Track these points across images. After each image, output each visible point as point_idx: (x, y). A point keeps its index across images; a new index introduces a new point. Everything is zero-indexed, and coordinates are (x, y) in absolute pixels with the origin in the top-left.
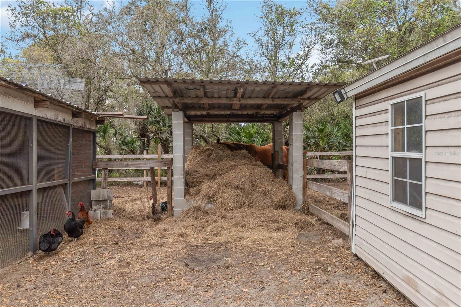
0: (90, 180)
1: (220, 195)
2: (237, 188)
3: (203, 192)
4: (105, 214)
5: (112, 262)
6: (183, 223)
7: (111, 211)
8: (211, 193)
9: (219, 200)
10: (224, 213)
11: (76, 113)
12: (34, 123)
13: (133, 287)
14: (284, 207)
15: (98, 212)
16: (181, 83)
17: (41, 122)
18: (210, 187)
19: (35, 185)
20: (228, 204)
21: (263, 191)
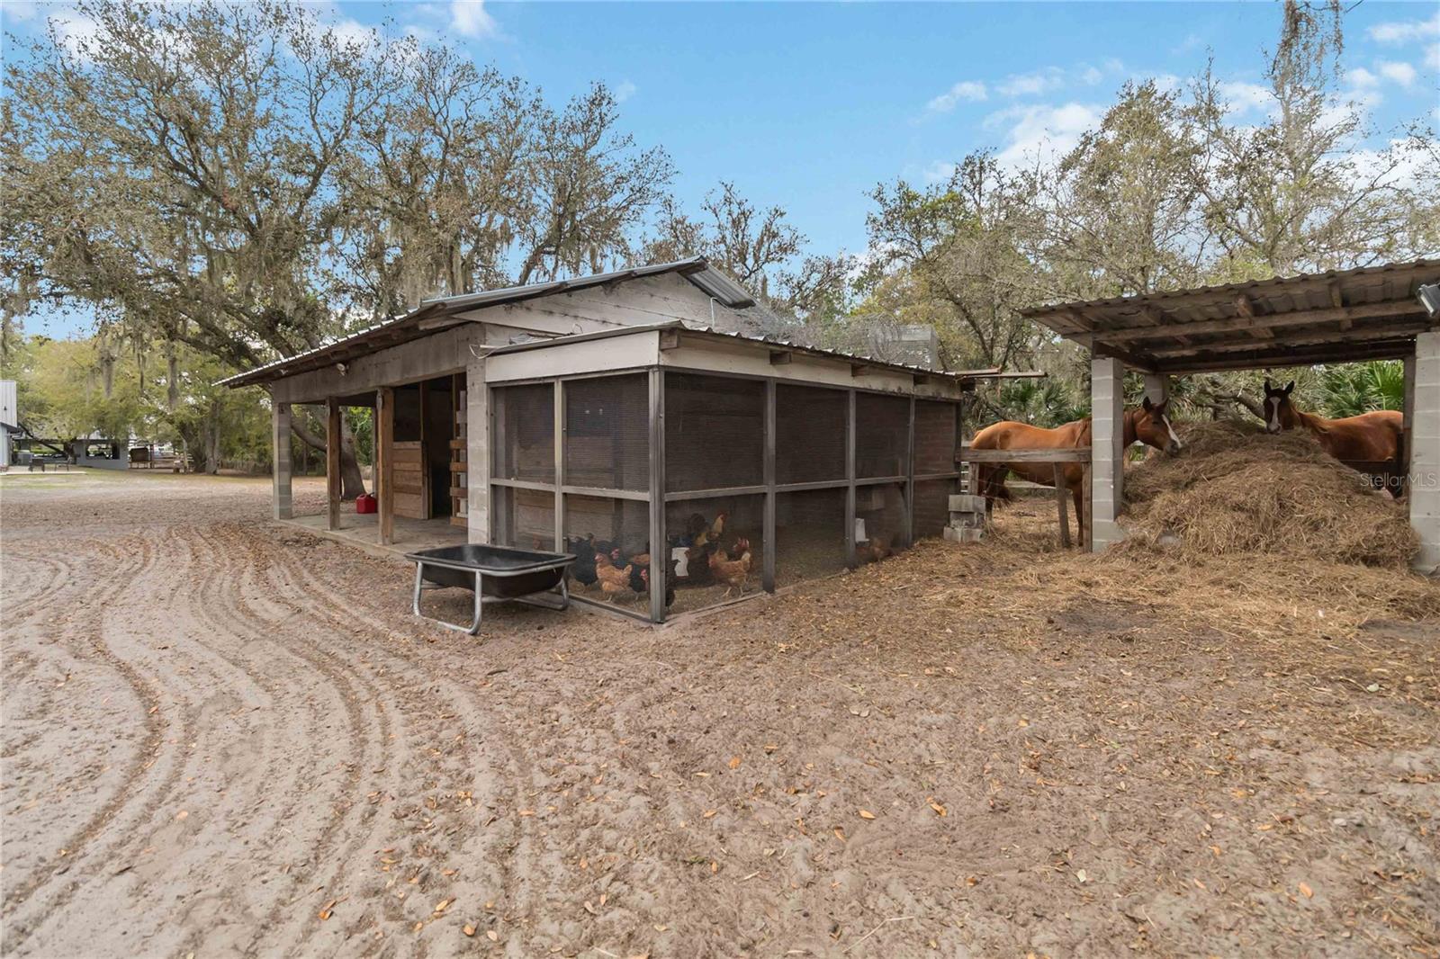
0: (951, 480)
1: (1194, 520)
2: (1238, 507)
3: (1155, 512)
4: (970, 535)
5: (940, 597)
6: (1105, 566)
7: (979, 531)
8: (1173, 515)
9: (1192, 530)
10: (1200, 556)
11: (920, 377)
12: (852, 397)
13: (948, 630)
14: (1371, 561)
15: (958, 530)
16: (1099, 306)
17: (862, 395)
18: (1174, 504)
19: (851, 481)
20: (1212, 539)
21: (1308, 518)
